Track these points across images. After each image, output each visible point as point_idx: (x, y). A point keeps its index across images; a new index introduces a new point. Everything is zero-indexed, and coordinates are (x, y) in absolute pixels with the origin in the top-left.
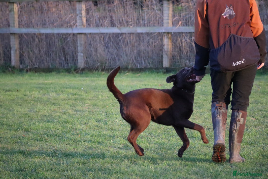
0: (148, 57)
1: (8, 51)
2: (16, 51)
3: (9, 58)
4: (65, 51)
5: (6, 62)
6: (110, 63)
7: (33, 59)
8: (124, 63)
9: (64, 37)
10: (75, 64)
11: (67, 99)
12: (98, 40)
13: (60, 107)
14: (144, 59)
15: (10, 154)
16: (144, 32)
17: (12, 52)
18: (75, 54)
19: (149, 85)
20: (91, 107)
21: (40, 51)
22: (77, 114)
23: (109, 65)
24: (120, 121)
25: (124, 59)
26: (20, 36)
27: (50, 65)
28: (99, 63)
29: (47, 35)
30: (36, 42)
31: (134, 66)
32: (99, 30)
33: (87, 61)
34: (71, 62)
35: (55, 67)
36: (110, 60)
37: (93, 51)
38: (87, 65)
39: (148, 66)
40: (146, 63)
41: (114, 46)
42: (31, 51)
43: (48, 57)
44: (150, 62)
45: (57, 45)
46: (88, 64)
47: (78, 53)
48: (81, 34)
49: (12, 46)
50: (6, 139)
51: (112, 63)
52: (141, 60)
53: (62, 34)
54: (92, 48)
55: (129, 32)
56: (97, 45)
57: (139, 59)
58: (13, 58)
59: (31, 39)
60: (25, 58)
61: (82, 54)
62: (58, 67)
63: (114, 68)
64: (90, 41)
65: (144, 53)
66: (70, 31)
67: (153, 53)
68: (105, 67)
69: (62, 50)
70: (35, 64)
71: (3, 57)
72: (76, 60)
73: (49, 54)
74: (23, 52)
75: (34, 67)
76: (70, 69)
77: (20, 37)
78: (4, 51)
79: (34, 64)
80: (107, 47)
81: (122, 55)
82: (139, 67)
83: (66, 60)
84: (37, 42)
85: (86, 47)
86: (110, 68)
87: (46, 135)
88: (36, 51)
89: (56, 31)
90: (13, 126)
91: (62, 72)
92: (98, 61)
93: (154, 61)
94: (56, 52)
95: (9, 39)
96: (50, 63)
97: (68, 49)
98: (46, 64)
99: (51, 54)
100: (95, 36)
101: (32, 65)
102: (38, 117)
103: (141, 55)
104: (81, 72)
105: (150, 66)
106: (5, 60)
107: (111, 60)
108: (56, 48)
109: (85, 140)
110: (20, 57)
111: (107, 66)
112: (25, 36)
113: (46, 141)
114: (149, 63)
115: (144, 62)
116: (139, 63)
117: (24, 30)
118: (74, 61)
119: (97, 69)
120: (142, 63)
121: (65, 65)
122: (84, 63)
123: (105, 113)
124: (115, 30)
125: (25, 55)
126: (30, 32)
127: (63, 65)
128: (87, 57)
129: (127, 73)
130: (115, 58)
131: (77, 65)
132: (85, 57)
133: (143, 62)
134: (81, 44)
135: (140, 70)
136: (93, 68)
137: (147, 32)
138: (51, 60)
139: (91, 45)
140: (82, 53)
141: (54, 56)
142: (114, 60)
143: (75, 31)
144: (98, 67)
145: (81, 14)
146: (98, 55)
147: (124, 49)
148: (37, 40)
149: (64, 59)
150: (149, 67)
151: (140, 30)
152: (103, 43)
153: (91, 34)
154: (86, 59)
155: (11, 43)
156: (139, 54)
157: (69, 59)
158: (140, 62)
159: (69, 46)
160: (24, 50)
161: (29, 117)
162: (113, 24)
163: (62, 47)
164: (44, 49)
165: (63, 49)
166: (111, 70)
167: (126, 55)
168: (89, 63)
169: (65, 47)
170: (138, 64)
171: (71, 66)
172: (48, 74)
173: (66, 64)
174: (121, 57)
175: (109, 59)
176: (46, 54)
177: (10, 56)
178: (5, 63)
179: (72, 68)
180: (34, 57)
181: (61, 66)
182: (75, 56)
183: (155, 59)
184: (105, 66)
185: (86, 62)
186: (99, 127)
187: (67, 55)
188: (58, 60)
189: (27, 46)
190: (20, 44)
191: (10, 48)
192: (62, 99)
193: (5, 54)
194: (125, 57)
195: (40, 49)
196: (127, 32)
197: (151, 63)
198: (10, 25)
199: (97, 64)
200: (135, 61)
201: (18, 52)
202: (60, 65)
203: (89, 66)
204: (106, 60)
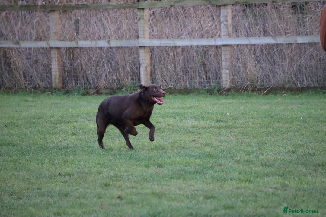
0: (312, 74)
1: (137, 68)
2: (146, 68)
3: (138, 76)
4: (206, 68)
5: (134, 81)
6: (263, 81)
7: (168, 77)
8: (280, 81)
9: (205, 51)
10: (219, 83)
11: (209, 127)
12: (248, 54)
13: (200, 137)
14: (306, 76)
15: (140, 195)
16: (306, 42)
17: (142, 69)
18: (219, 71)
19: (313, 109)
20: (239, 137)
21: (175, 67)
22: (221, 145)
23: (262, 84)
24: (276, 154)
25: (280, 77)
26: (152, 50)
27: (188, 85)
28: (248, 81)
29: (184, 48)
30: (170, 57)
31: (293, 85)
32: (249, 40)
33: (234, 79)
34: (214, 81)
35: (194, 87)
36: (262, 78)
37: (241, 67)
38: (233, 85)
39: (311, 84)
40: (309, 81)
41: (267, 60)
42: (165, 68)
43: (186, 75)
44: (314, 80)
45: (197, 60)
46: (235, 83)
47: (222, 69)
48: (227, 45)
49: (141, 62)
50: (135, 176)
51: (265, 81)
52: (303, 77)
53: (202, 46)
54: (240, 62)
55: (287, 42)
56: (246, 59)
57: (299, 76)
58: (143, 76)
59: (165, 53)
60: (157, 77)
61: (228, 71)
62: (198, 87)
63: (268, 88)
64: (238, 55)
65: (306, 69)
66: (212, 42)
67: (317, 68)
68: (256, 87)
69: (202, 66)
70: (170, 84)
71: (131, 76)
72: (219, 78)
73: (187, 72)
74: (155, 70)
75: (168, 87)
76: (213, 89)
77: (151, 52)
78: (132, 68)
79: (168, 84)
80: (259, 62)
81: (278, 71)
82: (299, 86)
83: (208, 78)
84: (172, 56)
85: (232, 63)
86: (263, 87)
87: (184, 171)
88: (171, 68)
89: (195, 42)
90: (143, 161)
91: (203, 93)
92: (247, 79)
93: (319, 78)
94: (196, 69)
95: (138, 54)
96: (188, 83)
97: (211, 64)
98: (183, 83)
99: (189, 71)
100: (243, 48)
101: (165, 84)
102: (174, 149)
103: (302, 71)
104: (227, 93)
105: (314, 84)
106: (133, 80)
107: (264, 77)
108: (195, 63)
109: (232, 178)
110: (152, 76)
111: (259, 86)
112: (157, 50)
113: (184, 179)
114: (312, 81)
115: (307, 80)
116: (300, 81)
117: (156, 43)
118: (218, 79)
119: (246, 89)
120: (303, 81)
121: (206, 85)
122: (230, 82)
123: (257, 144)
124: (269, 40)
125: (158, 73)
126: (163, 45)
127: (203, 85)
128: (234, 75)
129: (284, 93)
130: (269, 75)
131: (221, 83)
132: (231, 74)
133: (305, 80)
134: (226, 58)
135: (300, 90)
136: (240, 88)
137: (310, 42)
138: (189, 78)
139: (239, 60)
140: (227, 69)
141: (192, 73)
142: (268, 77)
143: (219, 42)
144: (247, 86)
145: (227, 21)
146: (248, 71)
147: (280, 64)
148: (171, 54)
149: (204, 77)
150: (313, 86)
151: (300, 40)
152: (253, 56)
153: (239, 45)
154: (232, 77)
155: (141, 58)
156: (300, 70)
157: (211, 77)
158: (301, 79)
159: (211, 62)
160: (156, 67)
161: (162, 149)
162: (266, 34)
163: (203, 62)
164: (181, 65)
165: (204, 64)
166: (264, 91)
167: (283, 71)
168: (237, 82)
169: (206, 62)
170: (298, 83)
171: (214, 86)
172: (186, 96)
173: (207, 83)
174: (277, 74)
175: (262, 76)
176: (183, 71)
177: (139, 74)
178: (133, 83)
179: (215, 88)
180: (169, 75)
181: (202, 86)
182: (219, 73)
183: (320, 76)
184: (256, 85)
185: (233, 81)
186: (250, 162)
187: (209, 73)
188: (198, 78)
189: (160, 61)
190: (151, 59)
191: (139, 65)
192: (203, 128)
193: (133, 72)
194: (282, 74)
195: (175, 65)
196: (284, 43)
197: (316, 81)
198: (140, 36)
199: (247, 83)
200: (294, 79)
201: (149, 69)
202: (200, 84)
203: (236, 85)
204: (258, 78)
